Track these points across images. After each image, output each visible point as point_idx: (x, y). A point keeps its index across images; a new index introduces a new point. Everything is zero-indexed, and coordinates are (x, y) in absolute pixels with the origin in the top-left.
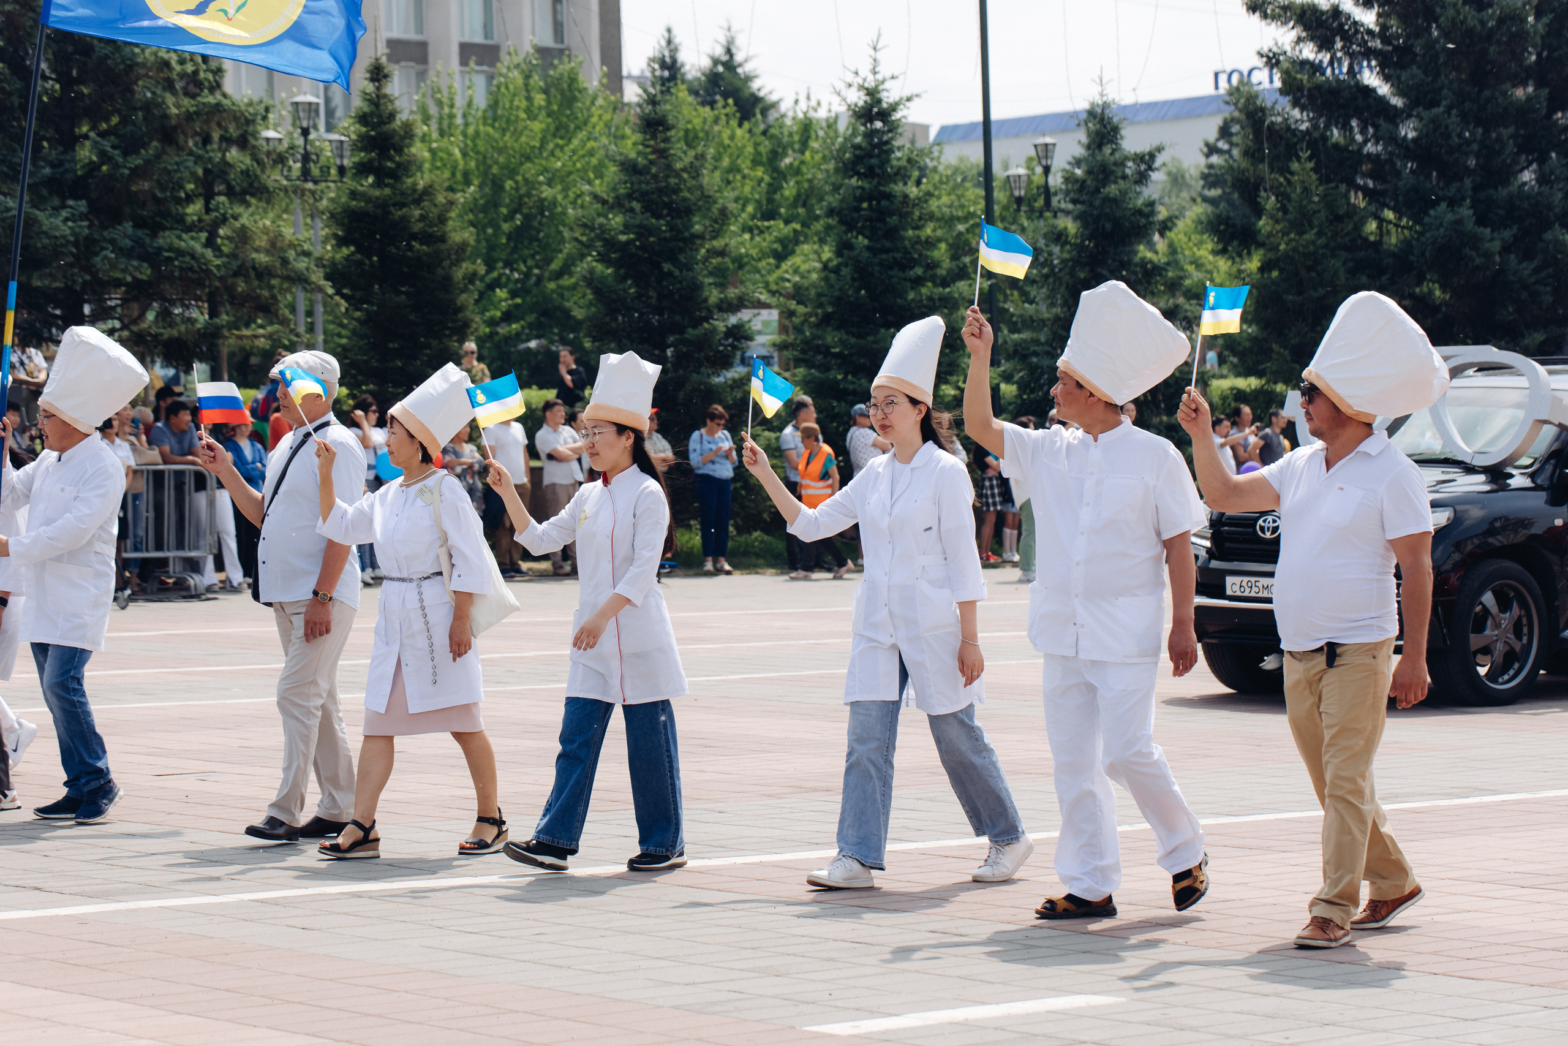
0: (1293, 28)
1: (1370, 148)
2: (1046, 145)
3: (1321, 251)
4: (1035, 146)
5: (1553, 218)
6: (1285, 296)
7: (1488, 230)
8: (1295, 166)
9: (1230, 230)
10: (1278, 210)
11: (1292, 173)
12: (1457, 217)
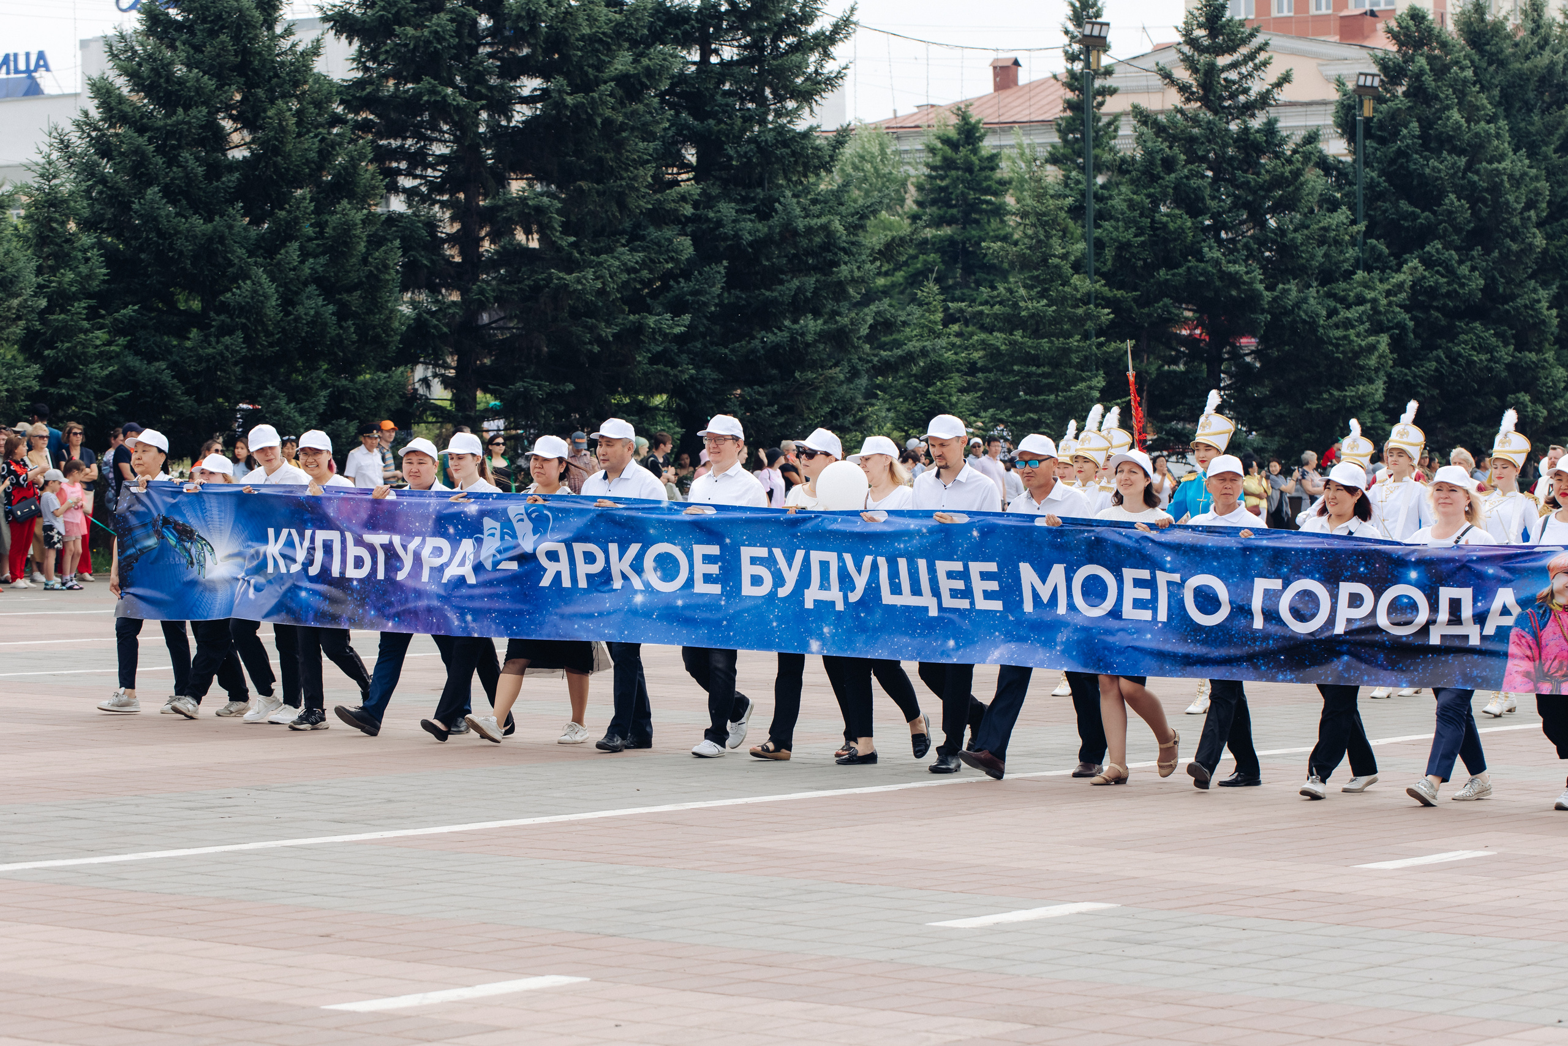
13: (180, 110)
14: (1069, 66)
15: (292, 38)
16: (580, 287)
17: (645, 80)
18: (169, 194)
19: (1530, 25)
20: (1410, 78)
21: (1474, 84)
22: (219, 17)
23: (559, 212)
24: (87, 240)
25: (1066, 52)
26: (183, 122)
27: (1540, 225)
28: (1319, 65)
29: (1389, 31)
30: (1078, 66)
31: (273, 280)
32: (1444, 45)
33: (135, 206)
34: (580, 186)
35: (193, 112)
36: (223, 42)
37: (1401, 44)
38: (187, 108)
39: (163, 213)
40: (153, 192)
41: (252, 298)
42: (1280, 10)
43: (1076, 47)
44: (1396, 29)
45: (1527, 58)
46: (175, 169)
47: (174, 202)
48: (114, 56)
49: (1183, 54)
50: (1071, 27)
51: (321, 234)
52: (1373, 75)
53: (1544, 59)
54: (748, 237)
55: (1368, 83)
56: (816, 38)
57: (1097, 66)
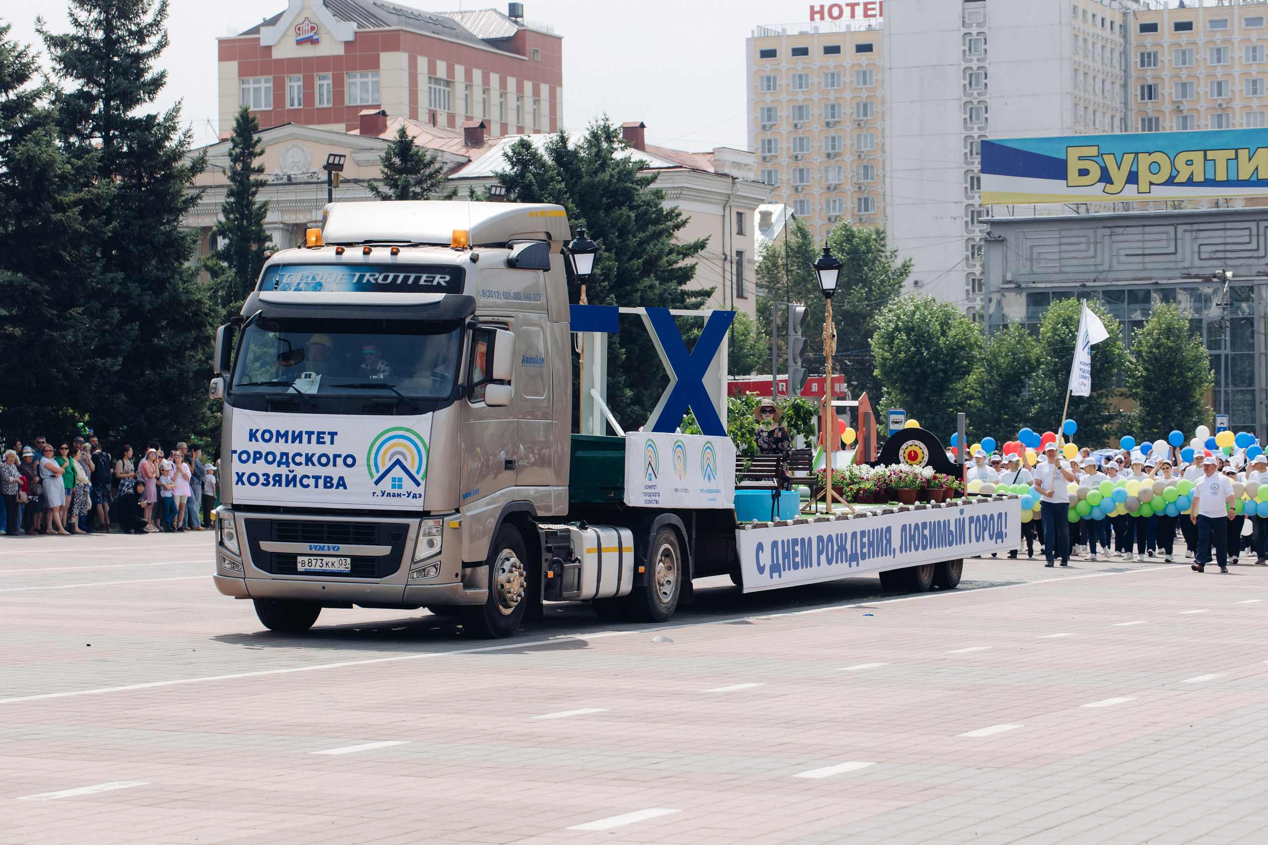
14: (232, 163)
17: (95, 202)
19: (594, 150)
20: (522, 188)
21: (566, 192)
23: (48, 293)
27: (611, 290)
28: (352, 152)
29: (507, 156)
30: (239, 166)
32: (544, 165)
34: (55, 276)
37: (514, 165)
42: (292, 105)
44: (510, 154)
45: (595, 173)
49: (386, 174)
50: (236, 137)
52: (496, 187)
53: (605, 176)
54: (148, 306)
55: (498, 193)
56: (182, 171)
57: (252, 166)
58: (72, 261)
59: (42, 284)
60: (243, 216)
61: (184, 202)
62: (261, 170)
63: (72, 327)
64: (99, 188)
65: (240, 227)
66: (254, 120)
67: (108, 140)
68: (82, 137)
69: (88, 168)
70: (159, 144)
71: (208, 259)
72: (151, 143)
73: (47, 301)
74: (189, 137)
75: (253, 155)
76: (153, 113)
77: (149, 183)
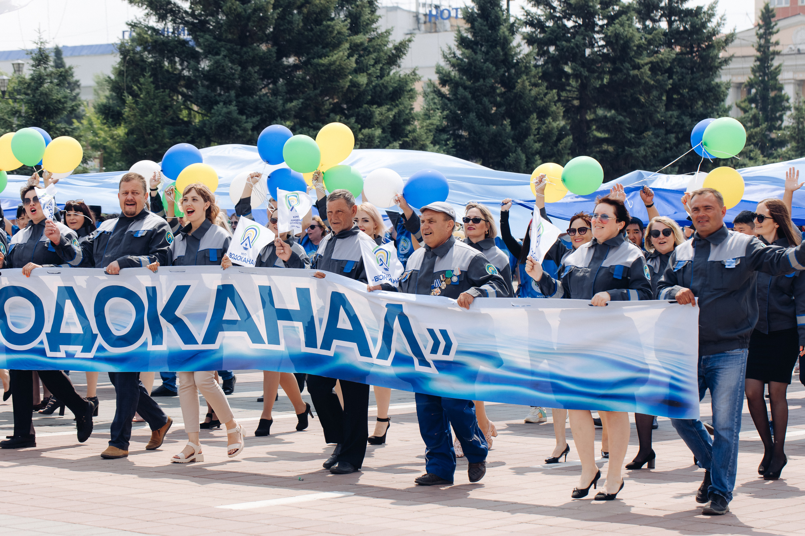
0: (146, 8)
1: (186, 73)
2: (19, 64)
3: (156, 125)
4: (13, 64)
5: (277, 114)
6: (137, 148)
7: (244, 117)
8: (142, 80)
9: (111, 113)
10: (134, 103)
11: (141, 84)
12: (229, 110)
13: (482, 80)
14: (758, 40)
15: (521, 48)
16: (638, 155)
17: (660, 64)
18: (479, 117)
22: (495, 40)
23: (629, 123)
24: (445, 136)
25: (757, 34)
26: (483, 85)
30: (762, 41)
31: (523, 152)
33: (465, 121)
34: (634, 112)
35: (487, 80)
36: (498, 51)
38: (484, 79)
39: (477, 124)
40: (472, 115)
41: (516, 161)
43: (762, 31)
46: (480, 105)
47: (480, 119)
48: (445, 57)
50: (761, 23)
51: (538, 134)
56: (718, 43)
57: (771, 41)
58: (646, 102)
59: (625, 117)
60: (765, 74)
61: (720, 63)
62: (777, 43)
63: (643, 144)
64: (663, 55)
65: (763, 81)
66: (772, 10)
67: (670, 23)
68: (654, 21)
69: (655, 40)
70: (704, 25)
71: (742, 102)
72: (698, 24)
73: (628, 128)
74: (724, 20)
75: (771, 34)
76: (701, 5)
77: (697, 51)
